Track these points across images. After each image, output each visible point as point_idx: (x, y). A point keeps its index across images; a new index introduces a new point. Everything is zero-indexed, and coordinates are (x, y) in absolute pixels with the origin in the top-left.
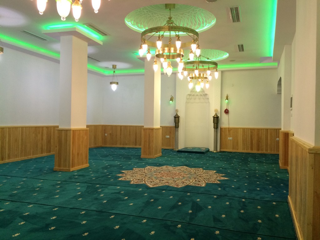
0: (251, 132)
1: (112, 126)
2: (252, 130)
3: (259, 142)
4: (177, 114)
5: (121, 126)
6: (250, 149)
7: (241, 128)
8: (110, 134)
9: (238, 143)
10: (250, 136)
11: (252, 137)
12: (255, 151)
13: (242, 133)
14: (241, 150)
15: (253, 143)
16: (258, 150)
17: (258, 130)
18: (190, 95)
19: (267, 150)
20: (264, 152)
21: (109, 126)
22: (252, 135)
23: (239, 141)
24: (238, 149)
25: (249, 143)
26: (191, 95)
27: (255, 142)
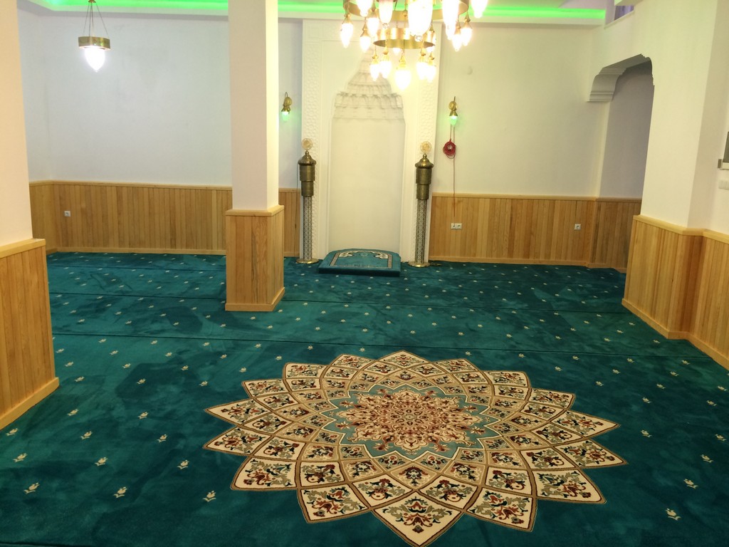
0: (512, 208)
1: (87, 187)
2: (515, 202)
3: (531, 233)
4: (307, 154)
5: (119, 188)
6: (505, 253)
7: (485, 198)
8: (83, 212)
9: (476, 238)
10: (508, 218)
11: (514, 219)
12: (518, 259)
13: (488, 209)
14: (482, 256)
15: (516, 238)
16: (527, 255)
17: (532, 201)
18: (344, 95)
19: (548, 256)
20: (541, 260)
21: (75, 184)
22: (514, 217)
23: (479, 230)
24: (475, 255)
25: (505, 238)
26: (347, 94)
27: (520, 234)
